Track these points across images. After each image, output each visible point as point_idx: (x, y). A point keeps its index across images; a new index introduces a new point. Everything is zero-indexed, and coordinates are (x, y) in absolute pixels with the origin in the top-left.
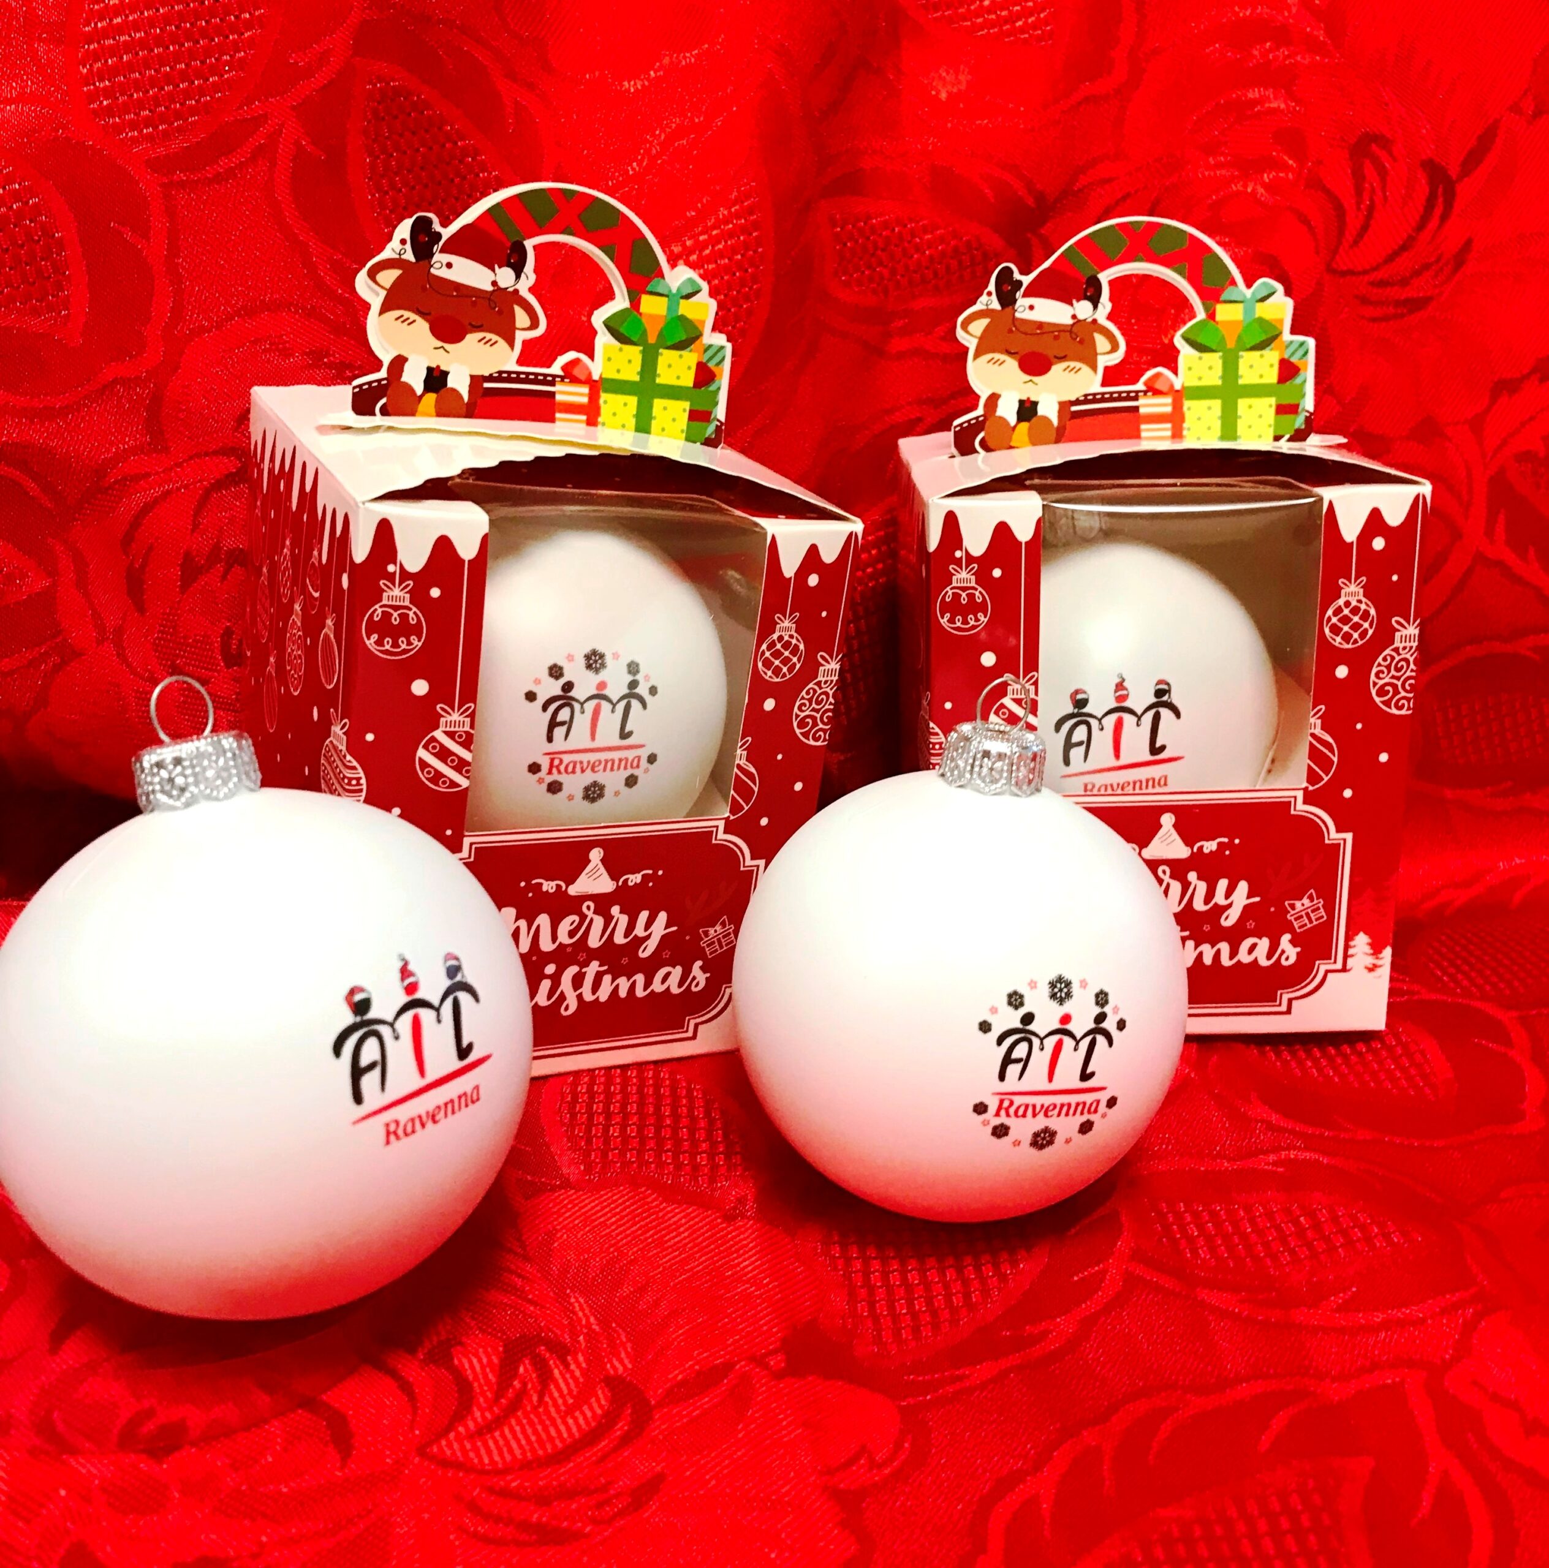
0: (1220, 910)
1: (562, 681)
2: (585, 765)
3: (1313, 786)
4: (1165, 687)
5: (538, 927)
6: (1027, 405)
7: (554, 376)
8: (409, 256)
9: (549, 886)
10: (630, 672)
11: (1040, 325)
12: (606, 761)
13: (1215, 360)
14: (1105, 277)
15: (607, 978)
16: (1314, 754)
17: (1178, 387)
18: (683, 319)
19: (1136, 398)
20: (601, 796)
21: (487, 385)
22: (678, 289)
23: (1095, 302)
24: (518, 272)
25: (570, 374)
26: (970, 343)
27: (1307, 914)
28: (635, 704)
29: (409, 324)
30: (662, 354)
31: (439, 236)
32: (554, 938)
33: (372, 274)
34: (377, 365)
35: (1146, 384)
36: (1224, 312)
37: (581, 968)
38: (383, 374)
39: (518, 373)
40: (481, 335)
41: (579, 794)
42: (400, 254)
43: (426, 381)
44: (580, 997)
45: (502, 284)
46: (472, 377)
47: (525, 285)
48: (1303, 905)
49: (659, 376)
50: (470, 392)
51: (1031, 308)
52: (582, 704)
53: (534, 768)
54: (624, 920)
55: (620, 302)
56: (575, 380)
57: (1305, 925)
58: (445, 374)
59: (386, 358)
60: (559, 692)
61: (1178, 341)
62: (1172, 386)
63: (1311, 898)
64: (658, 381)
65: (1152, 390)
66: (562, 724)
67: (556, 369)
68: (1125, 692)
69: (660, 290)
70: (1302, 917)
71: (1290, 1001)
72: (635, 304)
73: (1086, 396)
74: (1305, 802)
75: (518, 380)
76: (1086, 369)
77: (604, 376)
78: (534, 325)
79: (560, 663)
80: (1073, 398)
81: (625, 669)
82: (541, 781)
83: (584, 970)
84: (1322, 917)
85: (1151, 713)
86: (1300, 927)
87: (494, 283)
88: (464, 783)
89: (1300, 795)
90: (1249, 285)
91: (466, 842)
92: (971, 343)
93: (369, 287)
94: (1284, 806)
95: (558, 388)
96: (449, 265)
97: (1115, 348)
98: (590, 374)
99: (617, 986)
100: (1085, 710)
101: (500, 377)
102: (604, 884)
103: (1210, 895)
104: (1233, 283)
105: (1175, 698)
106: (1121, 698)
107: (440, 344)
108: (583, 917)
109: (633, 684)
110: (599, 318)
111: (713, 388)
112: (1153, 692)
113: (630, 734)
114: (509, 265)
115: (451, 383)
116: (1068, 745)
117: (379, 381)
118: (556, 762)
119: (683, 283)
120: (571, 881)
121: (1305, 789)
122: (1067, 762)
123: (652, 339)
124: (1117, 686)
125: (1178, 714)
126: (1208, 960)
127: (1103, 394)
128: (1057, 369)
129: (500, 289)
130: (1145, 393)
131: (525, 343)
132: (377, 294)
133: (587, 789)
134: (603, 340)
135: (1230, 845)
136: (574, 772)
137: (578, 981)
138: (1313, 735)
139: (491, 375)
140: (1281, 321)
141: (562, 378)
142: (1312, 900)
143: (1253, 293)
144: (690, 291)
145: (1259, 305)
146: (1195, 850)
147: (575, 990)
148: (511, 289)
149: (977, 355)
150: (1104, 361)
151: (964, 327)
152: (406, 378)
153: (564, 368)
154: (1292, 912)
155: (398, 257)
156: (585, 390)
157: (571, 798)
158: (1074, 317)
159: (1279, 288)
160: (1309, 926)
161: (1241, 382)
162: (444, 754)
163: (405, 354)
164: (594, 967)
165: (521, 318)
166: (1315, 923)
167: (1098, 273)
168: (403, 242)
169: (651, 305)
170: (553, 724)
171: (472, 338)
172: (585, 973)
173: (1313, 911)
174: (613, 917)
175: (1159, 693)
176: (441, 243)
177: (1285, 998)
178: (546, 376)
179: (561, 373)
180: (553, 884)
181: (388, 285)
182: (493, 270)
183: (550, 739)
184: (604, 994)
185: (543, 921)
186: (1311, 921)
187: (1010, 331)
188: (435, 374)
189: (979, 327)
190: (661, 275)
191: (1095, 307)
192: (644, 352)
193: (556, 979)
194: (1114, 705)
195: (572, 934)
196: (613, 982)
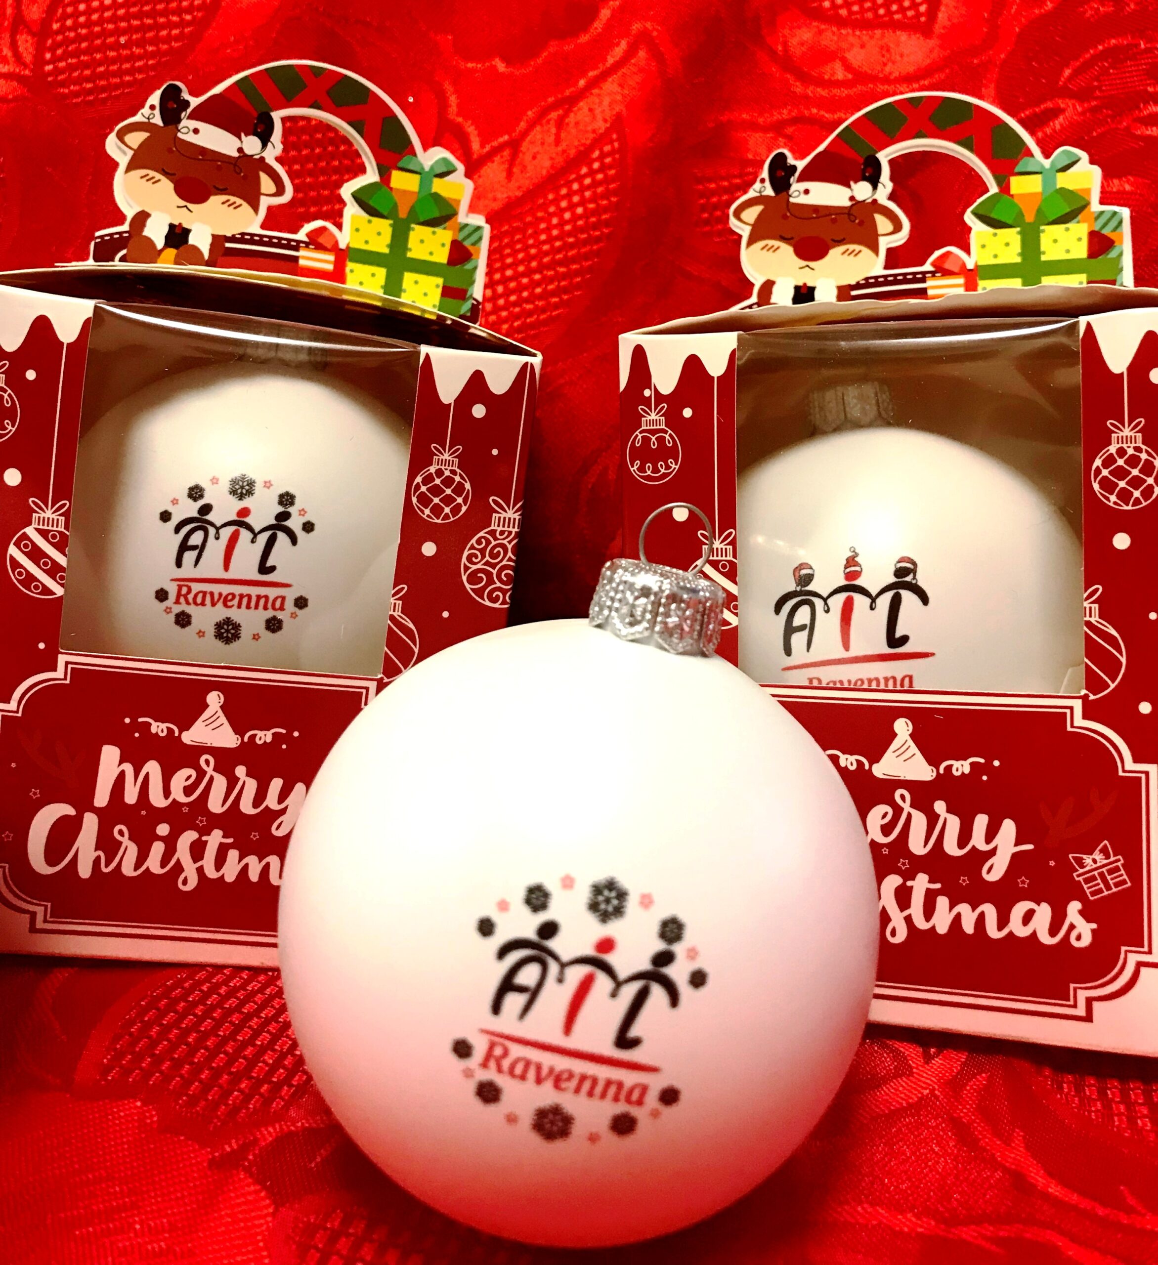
0: (980, 858)
1: (201, 503)
2: (216, 597)
3: (1094, 694)
4: (911, 566)
5: (147, 775)
6: (804, 291)
7: (299, 242)
8: (158, 120)
9: (159, 728)
10: (281, 503)
11: (816, 209)
12: (242, 596)
13: (1012, 236)
14: (884, 156)
15: (233, 854)
16: (1092, 651)
17: (970, 265)
18: (436, 197)
19: (923, 280)
20: (236, 637)
21: (228, 245)
22: (432, 168)
23: (874, 182)
24: (265, 140)
25: (315, 241)
26: (743, 230)
27: (1102, 875)
28: (282, 537)
29: (154, 183)
30: (413, 229)
31: (187, 104)
32: (167, 793)
33: (120, 136)
34: (120, 218)
35: (933, 264)
36: (1018, 185)
37: (201, 835)
38: (125, 227)
39: (261, 236)
40: (224, 198)
41: (211, 631)
42: (148, 119)
43: (167, 237)
44: (200, 870)
45: (248, 151)
46: (214, 237)
47: (272, 153)
48: (1095, 861)
49: (410, 250)
50: (211, 251)
51: (807, 192)
52: (218, 529)
53: (161, 595)
54: (251, 786)
55: (371, 176)
56: (320, 247)
57: (1100, 891)
58: (187, 232)
59: (130, 213)
60: (195, 514)
61: (969, 218)
62: (964, 265)
63: (1104, 851)
64: (409, 255)
65: (941, 270)
66: (194, 548)
67: (301, 235)
68: (857, 569)
69: (411, 167)
70: (1093, 878)
71: (1089, 1001)
72: (385, 178)
73: (867, 279)
74: (1085, 716)
75: (260, 243)
76: (866, 252)
77: (351, 245)
78: (280, 191)
79: (203, 484)
80: (853, 282)
81: (276, 499)
82: (168, 610)
83: (204, 838)
84: (1124, 882)
85: (889, 595)
86: (1093, 894)
87: (240, 150)
88: (59, 591)
89: (1078, 705)
90: (1047, 155)
91: (62, 659)
92: (745, 232)
93: (120, 148)
94: (1058, 719)
95: (301, 253)
96: (196, 131)
97: (898, 227)
98: (337, 243)
99: (246, 866)
100: (809, 588)
101: (243, 238)
102: (227, 738)
103: (964, 837)
104: (1029, 154)
105: (922, 581)
106: (852, 576)
107: (183, 203)
108: (201, 774)
109: (283, 516)
110: (347, 191)
111: (469, 266)
112: (893, 569)
113: (273, 569)
114: (255, 134)
115: (192, 240)
116: (790, 630)
117: (120, 233)
118: (184, 590)
119: (437, 162)
120: (186, 726)
121: (1085, 698)
122: (788, 651)
123: (403, 214)
124: (848, 560)
125: (924, 599)
126: (968, 927)
127: (885, 277)
128: (835, 253)
129: (246, 155)
130: (933, 273)
131: (270, 209)
132: (125, 153)
133: (219, 626)
134: (352, 211)
135: (986, 768)
136: (203, 604)
137: (197, 851)
138: (1089, 624)
139: (234, 236)
140: (1088, 191)
141: (307, 245)
142: (1107, 857)
143: (1053, 163)
144: (444, 169)
145: (1060, 175)
146: (942, 771)
147: (195, 861)
148: (257, 157)
149: (751, 242)
150: (885, 243)
151: (737, 215)
152: (147, 232)
153: (308, 235)
154: (1081, 871)
155: (146, 120)
156: (331, 257)
157: (201, 634)
158: (852, 198)
159: (1084, 156)
160: (1106, 893)
161: (1043, 258)
162: (36, 555)
163: (147, 210)
164: (215, 838)
165: (267, 184)
166: (1114, 890)
167: (877, 152)
168: (152, 107)
169: (400, 180)
170: (184, 547)
171: (215, 200)
172: (206, 842)
173: (1110, 872)
174: (238, 779)
175: (900, 572)
176: (189, 110)
177: (1082, 995)
178: (289, 240)
179: (306, 239)
180: (164, 726)
181: (135, 147)
182: (240, 138)
183: (179, 563)
184: (230, 872)
185: (153, 768)
186: (1108, 888)
187: (785, 217)
188: (177, 231)
189: (752, 214)
190: (413, 153)
191: (875, 187)
192: (394, 227)
193: (171, 843)
194: (843, 582)
195: (188, 791)
196: (240, 861)
